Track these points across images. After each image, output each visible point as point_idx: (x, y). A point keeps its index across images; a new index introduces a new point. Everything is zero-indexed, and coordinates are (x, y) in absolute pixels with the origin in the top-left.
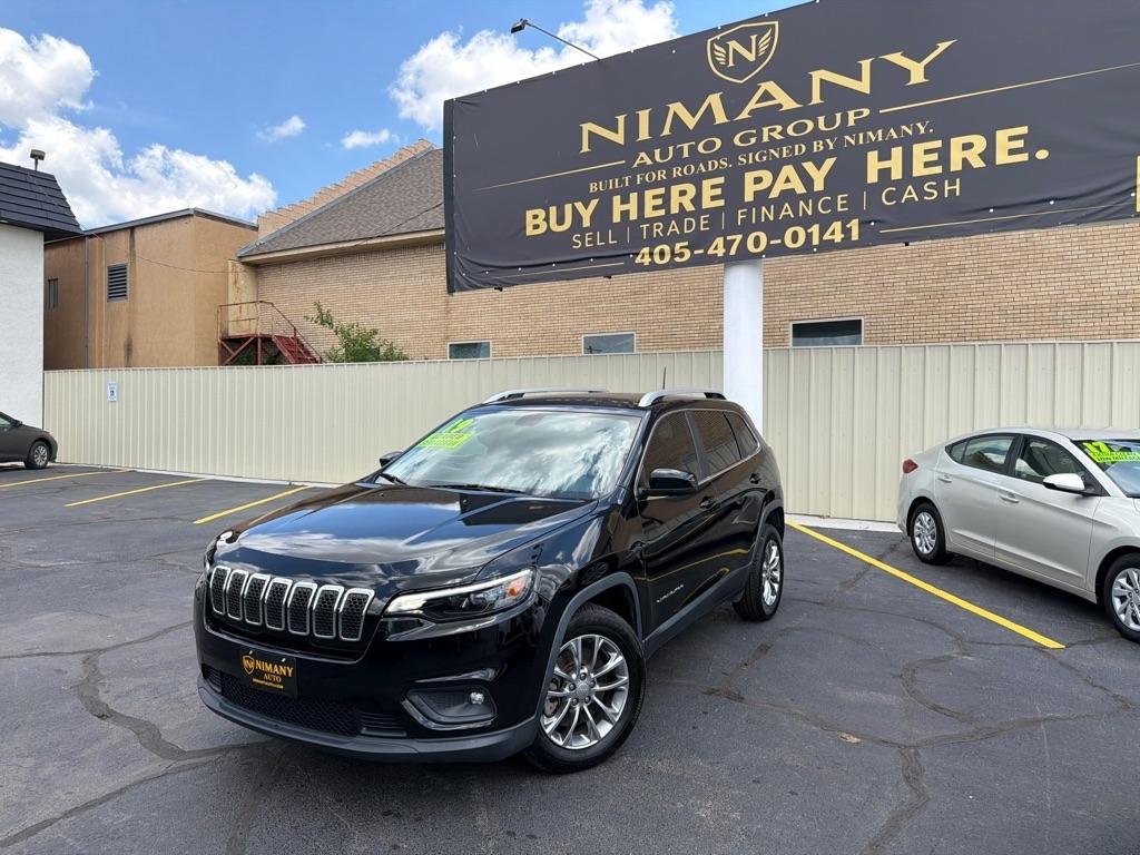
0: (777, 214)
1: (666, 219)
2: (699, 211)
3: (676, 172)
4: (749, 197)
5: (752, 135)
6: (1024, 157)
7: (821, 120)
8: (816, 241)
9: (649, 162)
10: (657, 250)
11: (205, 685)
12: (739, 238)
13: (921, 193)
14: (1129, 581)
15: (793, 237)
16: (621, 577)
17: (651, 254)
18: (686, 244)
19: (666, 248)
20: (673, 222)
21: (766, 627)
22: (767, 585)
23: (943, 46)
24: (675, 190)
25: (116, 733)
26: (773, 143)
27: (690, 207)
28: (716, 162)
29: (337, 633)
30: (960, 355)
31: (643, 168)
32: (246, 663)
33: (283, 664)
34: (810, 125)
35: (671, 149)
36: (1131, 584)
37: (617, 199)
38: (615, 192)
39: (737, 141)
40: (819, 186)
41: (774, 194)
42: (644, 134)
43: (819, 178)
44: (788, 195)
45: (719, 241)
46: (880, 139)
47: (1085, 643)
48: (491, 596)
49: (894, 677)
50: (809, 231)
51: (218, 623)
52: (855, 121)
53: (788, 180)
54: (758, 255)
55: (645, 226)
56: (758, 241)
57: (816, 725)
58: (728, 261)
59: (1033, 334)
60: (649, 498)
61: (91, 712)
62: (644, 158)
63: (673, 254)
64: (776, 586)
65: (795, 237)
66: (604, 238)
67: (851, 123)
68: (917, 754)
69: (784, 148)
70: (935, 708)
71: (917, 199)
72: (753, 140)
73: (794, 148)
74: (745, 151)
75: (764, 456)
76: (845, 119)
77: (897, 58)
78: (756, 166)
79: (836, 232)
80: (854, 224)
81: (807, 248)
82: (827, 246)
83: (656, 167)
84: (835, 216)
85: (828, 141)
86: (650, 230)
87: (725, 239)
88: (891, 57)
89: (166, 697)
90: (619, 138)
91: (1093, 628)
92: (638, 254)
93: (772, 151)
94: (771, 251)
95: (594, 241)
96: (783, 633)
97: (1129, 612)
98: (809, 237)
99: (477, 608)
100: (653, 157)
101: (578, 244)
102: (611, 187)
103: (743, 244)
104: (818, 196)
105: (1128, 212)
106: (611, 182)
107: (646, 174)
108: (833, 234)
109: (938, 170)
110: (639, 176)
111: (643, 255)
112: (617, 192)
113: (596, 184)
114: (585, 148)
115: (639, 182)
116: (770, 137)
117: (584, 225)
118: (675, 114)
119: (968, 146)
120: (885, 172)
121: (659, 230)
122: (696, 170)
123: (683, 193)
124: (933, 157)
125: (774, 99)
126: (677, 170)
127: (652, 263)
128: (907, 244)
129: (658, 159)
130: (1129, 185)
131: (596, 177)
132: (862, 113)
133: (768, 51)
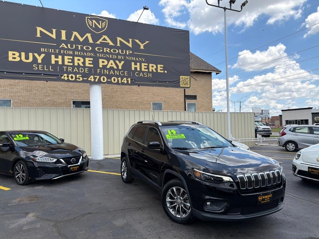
0: (109, 72)
1: (73, 66)
2: (84, 67)
4: (101, 66)
5: (101, 49)
6: (162, 72)
7: (120, 50)
8: (120, 82)
9: (66, 47)
10: (70, 75)
12: (98, 77)
13: (144, 75)
17: (68, 77)
18: (81, 75)
19: (74, 76)
20: (76, 68)
23: (147, 42)
24: (76, 58)
26: (107, 53)
27: (82, 65)
28: (90, 54)
31: (63, 48)
34: (117, 51)
35: (74, 45)
37: (53, 56)
39: (96, 49)
40: (120, 68)
41: (108, 67)
42: (64, 37)
43: (120, 65)
44: (112, 68)
45: (92, 77)
46: (134, 60)
50: (118, 79)
53: (112, 64)
54: (105, 83)
55: (65, 67)
56: (104, 79)
58: (94, 83)
62: (63, 45)
63: (76, 77)
65: (114, 80)
66: (48, 68)
67: (128, 54)
69: (110, 55)
72: (101, 50)
73: (113, 56)
74: (100, 53)
76: (126, 52)
77: (137, 41)
78: (102, 58)
80: (129, 79)
82: (123, 84)
83: (68, 49)
84: (124, 77)
85: (122, 56)
86: (67, 69)
87: (94, 77)
88: (135, 40)
90: (54, 36)
92: (62, 76)
93: (107, 55)
94: (107, 82)
95: (43, 68)
98: (118, 80)
100: (67, 46)
101: (36, 68)
102: (50, 52)
103: (99, 79)
104: (120, 70)
105: (179, 86)
106: (50, 50)
107: (65, 51)
108: (124, 81)
109: (147, 70)
110: (62, 51)
111: (65, 76)
112: (53, 54)
113: (44, 49)
114: (38, 35)
115: (62, 53)
116: (106, 51)
117: (39, 62)
118: (75, 35)
119: (153, 67)
120: (136, 68)
121: (70, 70)
122: (83, 54)
123: (79, 60)
124: (146, 67)
125: (107, 41)
126: (77, 52)
127: (68, 80)
128: (139, 86)
129: (69, 47)
130: (179, 81)
131: (44, 47)
132: (130, 52)
133: (105, 27)
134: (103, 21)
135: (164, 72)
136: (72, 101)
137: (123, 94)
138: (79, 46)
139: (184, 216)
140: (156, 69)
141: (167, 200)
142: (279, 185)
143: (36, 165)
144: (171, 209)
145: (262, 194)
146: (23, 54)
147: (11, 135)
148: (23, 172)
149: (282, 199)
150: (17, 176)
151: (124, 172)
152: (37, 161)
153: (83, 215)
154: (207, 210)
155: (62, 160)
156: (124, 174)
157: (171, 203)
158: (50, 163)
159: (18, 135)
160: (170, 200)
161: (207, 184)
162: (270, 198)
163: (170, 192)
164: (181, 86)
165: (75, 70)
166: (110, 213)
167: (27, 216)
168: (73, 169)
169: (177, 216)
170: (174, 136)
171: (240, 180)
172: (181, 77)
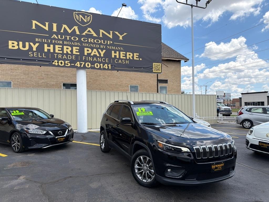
0: (93, 59)
1: (63, 54)
2: (72, 54)
3: (65, 43)
4: (86, 54)
5: (86, 40)
7: (102, 41)
8: (102, 67)
10: (60, 62)
12: (84, 63)
13: (122, 62)
15: (97, 65)
17: (58, 63)
18: (69, 62)
19: (63, 62)
20: (65, 55)
23: (125, 34)
24: (65, 47)
26: (91, 43)
27: (70, 53)
28: (77, 43)
31: (54, 39)
34: (100, 42)
35: (64, 36)
37: (46, 45)
39: (82, 39)
40: (102, 55)
41: (92, 55)
42: (55, 29)
43: (102, 53)
44: (95, 56)
45: (78, 63)
46: (114, 49)
50: (100, 65)
52: (109, 43)
53: (95, 52)
54: (89, 68)
55: (56, 55)
58: (80, 68)
62: (55, 36)
63: (65, 63)
66: (41, 55)
69: (94, 45)
73: (96, 45)
74: (85, 43)
76: (107, 42)
77: (117, 33)
78: (87, 47)
80: (110, 65)
81: (100, 69)
82: (104, 69)
83: (59, 40)
84: (106, 63)
85: (104, 46)
87: (80, 63)
88: (115, 32)
90: (47, 28)
93: (91, 45)
94: (91, 68)
95: (38, 55)
100: (58, 37)
101: (31, 55)
102: (44, 41)
103: (85, 65)
104: (102, 58)
105: (152, 72)
106: (44, 40)
107: (56, 41)
108: (105, 66)
109: (125, 58)
110: (53, 41)
111: (55, 62)
112: (46, 43)
113: (38, 39)
114: (34, 27)
115: (53, 42)
116: (90, 41)
117: (34, 50)
118: (64, 27)
119: (130, 55)
120: (115, 56)
121: (60, 57)
122: (71, 44)
123: (67, 48)
124: (124, 55)
125: (91, 33)
126: (66, 42)
127: (58, 65)
128: (118, 71)
130: (152, 67)
131: (39, 37)
132: (111, 42)
133: (90, 21)
134: (88, 16)
135: (139, 59)
136: (62, 83)
137: (105, 78)
138: (68, 37)
139: (149, 180)
140: (133, 57)
141: (135, 167)
142: (230, 156)
143: (29, 136)
144: (138, 174)
145: (215, 163)
146: (21, 43)
147: (9, 110)
148: (18, 142)
149: (233, 168)
150: (13, 145)
151: (102, 143)
152: (30, 132)
153: (65, 179)
154: (168, 176)
155: (50, 132)
156: (102, 145)
157: (139, 169)
158: (41, 134)
159: (15, 111)
160: (137, 167)
161: (169, 154)
162: (222, 166)
163: (138, 160)
164: (154, 71)
165: (64, 57)
166: (87, 177)
167: (19, 179)
168: (60, 140)
169: (143, 181)
170: (143, 113)
171: (196, 151)
172: (154, 63)
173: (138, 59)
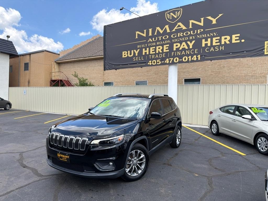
0: (181, 53)
1: (155, 54)
2: (163, 52)
3: (158, 43)
4: (175, 49)
7: (192, 32)
8: (190, 60)
9: (151, 41)
10: (153, 61)
11: (48, 160)
12: (172, 59)
13: (215, 49)
14: (261, 140)
15: (185, 59)
16: (144, 137)
18: (160, 60)
19: (155, 61)
20: (157, 55)
21: (177, 149)
22: (177, 140)
24: (157, 47)
25: (27, 171)
26: (180, 37)
27: (161, 52)
28: (167, 41)
29: (79, 148)
30: (223, 87)
31: (150, 42)
32: (58, 155)
33: (67, 155)
34: (189, 33)
35: (157, 38)
36: (262, 141)
37: (144, 49)
38: (144, 48)
39: (172, 36)
40: (191, 47)
41: (181, 49)
42: (150, 34)
43: (191, 45)
44: (184, 49)
45: (168, 59)
46: (205, 36)
47: (251, 154)
48: (114, 141)
49: (207, 161)
50: (188, 57)
51: (52, 146)
53: (184, 46)
54: (177, 63)
55: (150, 56)
56: (177, 60)
57: (188, 172)
59: (240, 82)
60: (151, 119)
61: (22, 166)
62: (150, 40)
63: (157, 62)
64: (180, 140)
66: (141, 58)
67: (199, 33)
68: (211, 179)
69: (183, 38)
70: (216, 168)
71: (214, 51)
72: (176, 36)
73: (185, 38)
74: (174, 39)
75: (177, 110)
76: (197, 32)
77: (209, 18)
78: (176, 42)
79: (195, 58)
80: (199, 56)
81: (188, 62)
82: (193, 61)
83: (153, 42)
84: (195, 54)
85: (193, 37)
87: (169, 59)
89: (39, 163)
90: (145, 35)
91: (253, 151)
92: (148, 62)
93: (180, 39)
94: (180, 62)
95: (138, 59)
96: (181, 151)
97: (261, 147)
98: (188, 59)
99: (111, 143)
101: (134, 60)
104: (191, 49)
105: (263, 54)
106: (142, 45)
107: (151, 44)
109: (219, 44)
110: (149, 44)
111: (150, 62)
113: (139, 46)
114: (137, 37)
115: (149, 46)
116: (180, 35)
117: (136, 55)
118: (158, 30)
119: (226, 39)
120: (206, 44)
121: (154, 57)
122: (162, 43)
123: (159, 48)
124: (218, 41)
125: (181, 27)
127: (152, 64)
128: (211, 61)
129: (153, 40)
130: (263, 48)
131: (139, 44)
132: (201, 30)
133: (180, 15)
134: (178, 11)
135: (241, 41)
136: (184, 79)
140: (230, 41)
146: (129, 52)
164: (266, 53)
165: (156, 57)
172: (266, 42)
173: (239, 41)
